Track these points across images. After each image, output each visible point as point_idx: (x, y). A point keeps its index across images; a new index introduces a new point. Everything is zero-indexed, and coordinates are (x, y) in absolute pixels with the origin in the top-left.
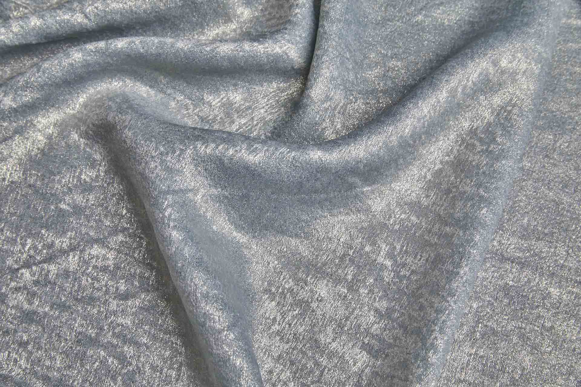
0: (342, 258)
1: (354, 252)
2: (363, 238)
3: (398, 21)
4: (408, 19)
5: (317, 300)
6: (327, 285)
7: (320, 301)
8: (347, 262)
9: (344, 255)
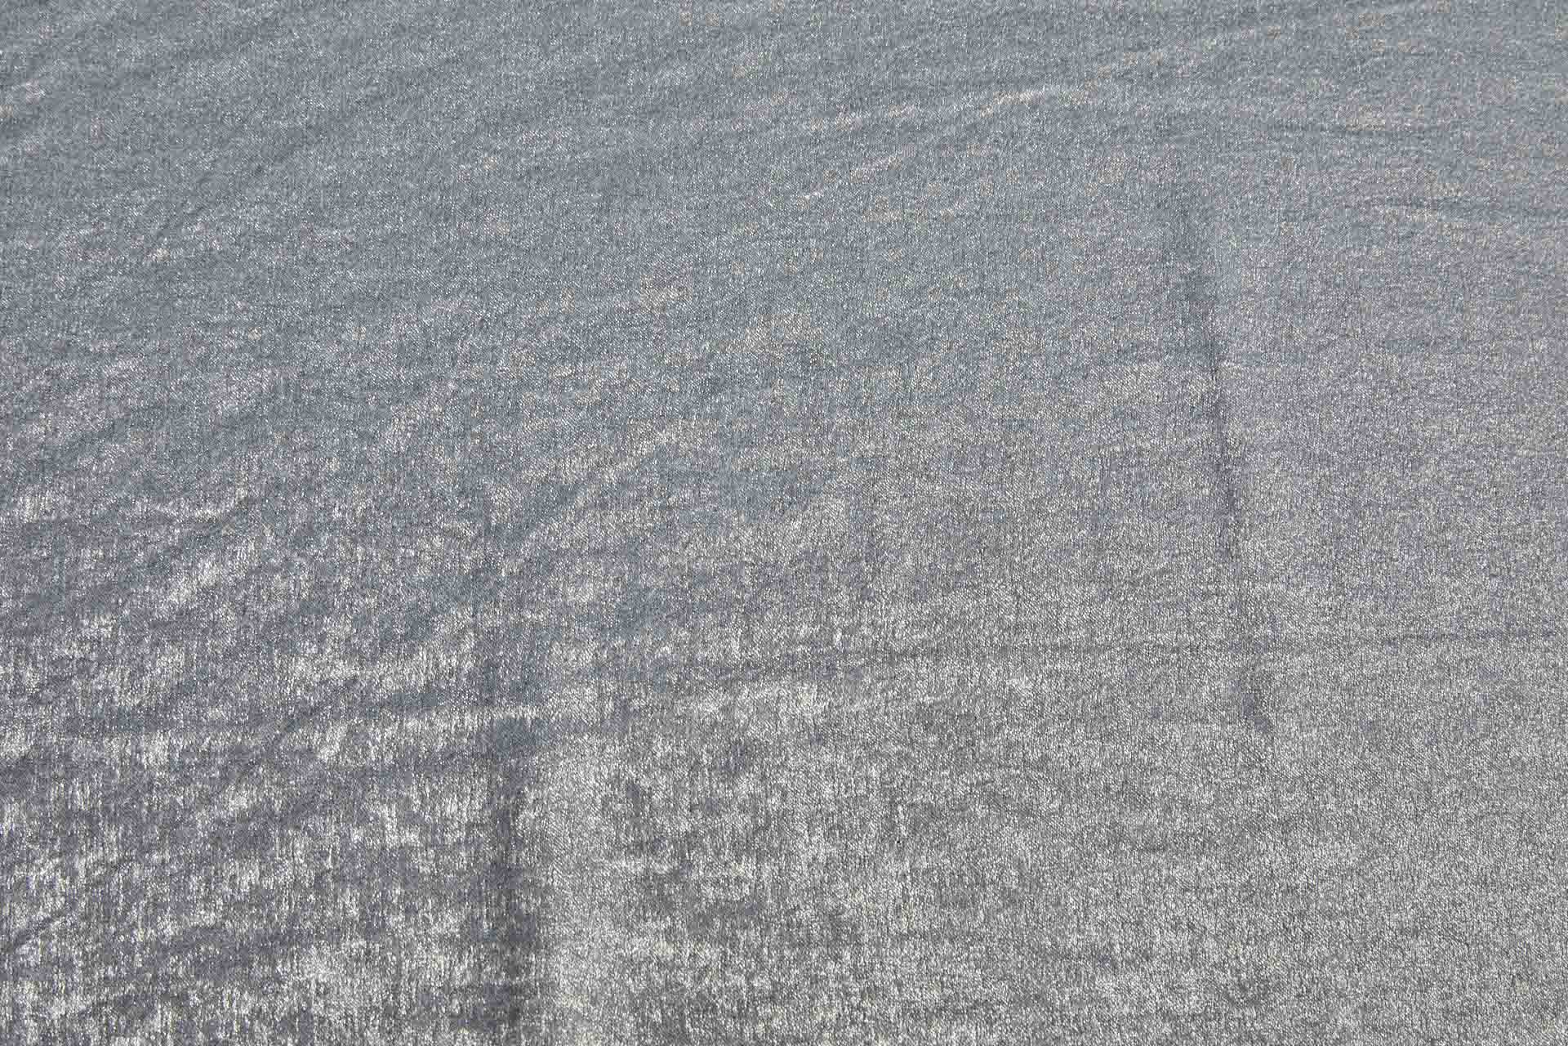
0: (318, 884)
1: (334, 860)
2: (338, 822)
5: (318, 993)
6: (321, 955)
7: (325, 993)
8: (332, 886)
9: (319, 877)
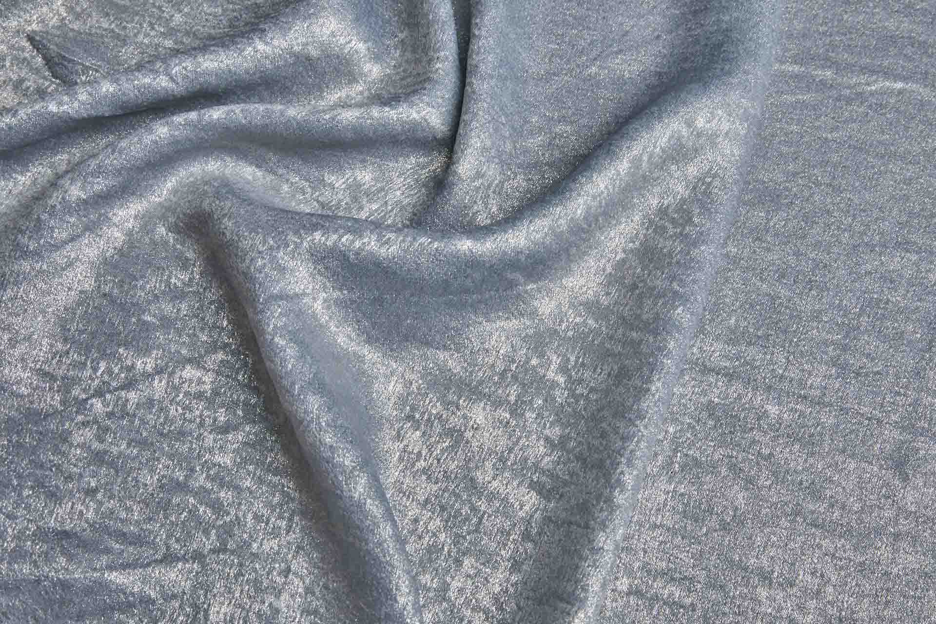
3: (566, 74)
4: (578, 71)
